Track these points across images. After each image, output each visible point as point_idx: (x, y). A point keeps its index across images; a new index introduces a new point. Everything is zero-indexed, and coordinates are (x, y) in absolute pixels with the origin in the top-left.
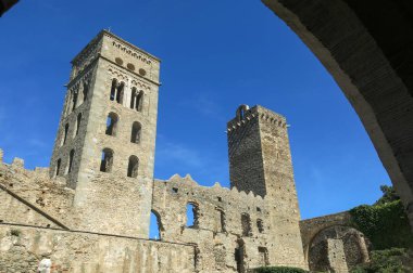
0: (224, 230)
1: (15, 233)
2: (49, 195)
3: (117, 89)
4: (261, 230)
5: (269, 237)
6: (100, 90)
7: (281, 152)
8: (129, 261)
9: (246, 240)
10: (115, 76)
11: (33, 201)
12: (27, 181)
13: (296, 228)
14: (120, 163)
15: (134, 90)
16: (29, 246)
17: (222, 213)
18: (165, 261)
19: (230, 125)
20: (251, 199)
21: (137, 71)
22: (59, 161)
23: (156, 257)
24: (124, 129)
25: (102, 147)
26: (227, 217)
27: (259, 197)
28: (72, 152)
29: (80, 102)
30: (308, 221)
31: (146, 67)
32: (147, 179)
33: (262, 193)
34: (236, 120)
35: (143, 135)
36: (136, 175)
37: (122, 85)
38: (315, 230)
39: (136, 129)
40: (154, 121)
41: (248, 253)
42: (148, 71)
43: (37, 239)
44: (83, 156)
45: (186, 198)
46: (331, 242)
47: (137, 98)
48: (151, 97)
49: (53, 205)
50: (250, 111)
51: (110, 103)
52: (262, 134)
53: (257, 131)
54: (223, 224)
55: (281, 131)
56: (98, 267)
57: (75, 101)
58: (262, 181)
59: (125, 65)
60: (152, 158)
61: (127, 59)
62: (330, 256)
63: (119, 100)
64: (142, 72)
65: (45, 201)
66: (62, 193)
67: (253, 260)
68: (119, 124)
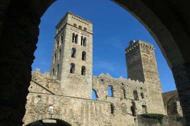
0: (125, 98)
1: (39, 96)
2: (51, 83)
3: (75, 37)
4: (143, 98)
5: (147, 101)
6: (68, 38)
7: (151, 61)
8: (83, 108)
9: (136, 102)
10: (74, 32)
11: (44, 86)
12: (42, 78)
13: (160, 96)
14: (78, 69)
15: (82, 37)
16: (45, 101)
17: (124, 90)
18: (98, 108)
19: (126, 50)
20: (137, 83)
21: (83, 29)
22: (54, 70)
23: (94, 107)
24: (79, 55)
25: (70, 63)
26: (126, 92)
27: (141, 83)
28: (58, 66)
29: (60, 44)
30: (166, 93)
31: (86, 26)
32: (90, 76)
33: (143, 81)
34: (129, 47)
35: (87, 57)
36: (85, 74)
37: (77, 35)
38: (169, 97)
39: (84, 54)
40: (91, 50)
41: (137, 108)
42: (88, 29)
43: (47, 99)
44: (63, 67)
45: (107, 84)
46: (178, 103)
47: (84, 41)
48: (90, 40)
49: (52, 87)
50: (135, 43)
51: (72, 44)
52: (142, 54)
53: (139, 52)
54: (125, 95)
55: (151, 51)
56: (71, 110)
57: (58, 44)
58: (143, 75)
59: (77, 26)
60: (91, 66)
61: (78, 24)
62: (178, 109)
63: (76, 42)
64: (85, 29)
65: (49, 86)
66: (55, 82)
67: (140, 111)
68: (77, 52)
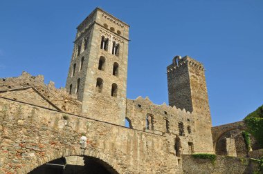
0: (168, 132)
1: (65, 118)
2: (68, 104)
3: (105, 42)
4: (189, 132)
5: (194, 137)
6: (95, 42)
7: (201, 85)
8: (130, 143)
9: (181, 138)
10: (103, 34)
11: (60, 107)
12: (57, 95)
13: (209, 131)
14: (107, 87)
15: (114, 43)
16: (74, 127)
17: (167, 121)
18: (150, 144)
19: (168, 68)
20: (183, 113)
21: (116, 32)
22: (71, 86)
23: (145, 142)
24: (109, 67)
25: (97, 77)
26: (170, 124)
27: (189, 112)
28: (79, 80)
29: (83, 50)
30: (217, 128)
31: (121, 29)
32: (122, 98)
33: (190, 109)
34: (173, 65)
35: (119, 71)
36: (116, 96)
37: (108, 40)
38: (220, 133)
39: (116, 67)
40: (126, 62)
41: (182, 145)
42: (122, 32)
43: (78, 123)
44: (86, 82)
45: (146, 112)
46: (228, 140)
47: (116, 47)
48: (124, 48)
49: (71, 108)
50: (182, 60)
51: (101, 51)
52: (190, 74)
53: (187, 72)
54: (168, 128)
55: (201, 72)
56: (113, 144)
57: (79, 51)
58: (190, 103)
59: (109, 28)
60: (125, 85)
61: (110, 25)
62: (227, 148)
63: (106, 49)
64: (119, 32)
65: (67, 107)
66: (75, 104)
67: (185, 150)
68: (106, 63)
